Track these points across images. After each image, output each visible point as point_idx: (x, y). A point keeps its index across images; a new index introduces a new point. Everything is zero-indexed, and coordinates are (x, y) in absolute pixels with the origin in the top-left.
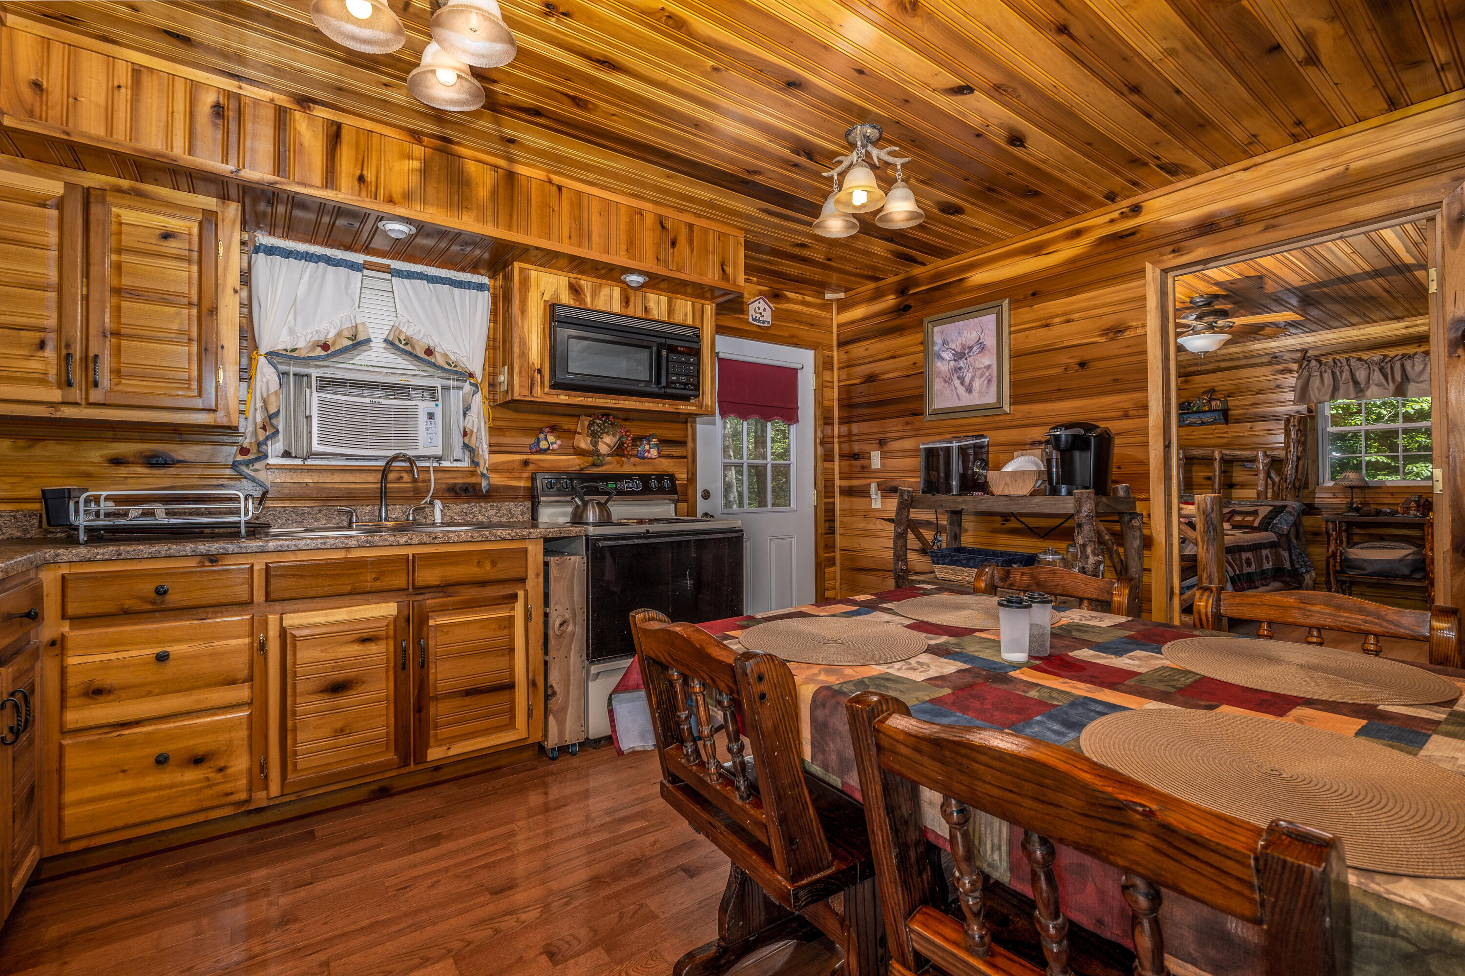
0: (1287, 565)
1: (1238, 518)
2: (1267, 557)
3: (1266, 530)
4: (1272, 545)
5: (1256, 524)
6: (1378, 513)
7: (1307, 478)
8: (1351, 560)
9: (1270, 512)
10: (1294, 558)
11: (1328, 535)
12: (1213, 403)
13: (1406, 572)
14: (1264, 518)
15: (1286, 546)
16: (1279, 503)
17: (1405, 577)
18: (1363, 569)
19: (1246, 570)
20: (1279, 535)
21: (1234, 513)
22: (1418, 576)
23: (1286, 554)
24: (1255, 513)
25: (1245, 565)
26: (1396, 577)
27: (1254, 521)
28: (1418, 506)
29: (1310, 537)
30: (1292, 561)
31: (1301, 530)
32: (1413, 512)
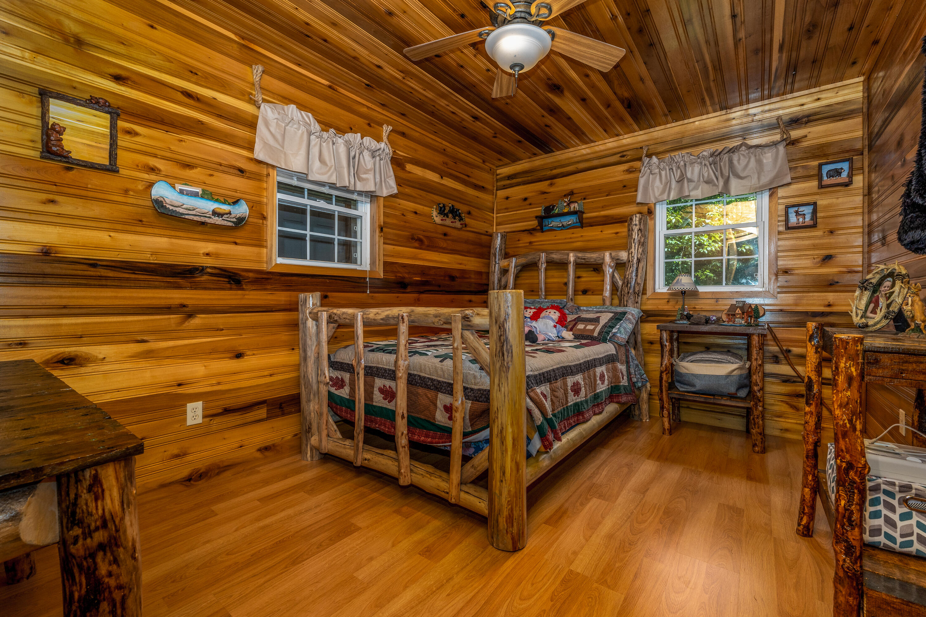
0: (624, 382)
1: (581, 326)
2: (602, 376)
3: (604, 341)
4: (610, 360)
5: (596, 334)
6: (707, 321)
7: (645, 284)
8: (680, 374)
9: (611, 319)
10: (632, 371)
11: (662, 346)
12: (572, 206)
13: (732, 390)
14: (604, 326)
15: (624, 358)
16: (620, 309)
17: (732, 397)
18: (693, 386)
19: (572, 399)
20: (618, 346)
21: (579, 320)
22: (743, 393)
23: (622, 367)
24: (596, 320)
25: (571, 394)
26: (722, 395)
27: (594, 330)
28: (743, 313)
29: (647, 346)
30: (629, 373)
31: (639, 339)
32: (738, 321)
